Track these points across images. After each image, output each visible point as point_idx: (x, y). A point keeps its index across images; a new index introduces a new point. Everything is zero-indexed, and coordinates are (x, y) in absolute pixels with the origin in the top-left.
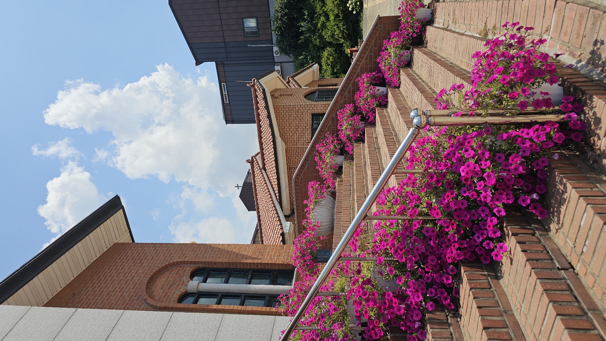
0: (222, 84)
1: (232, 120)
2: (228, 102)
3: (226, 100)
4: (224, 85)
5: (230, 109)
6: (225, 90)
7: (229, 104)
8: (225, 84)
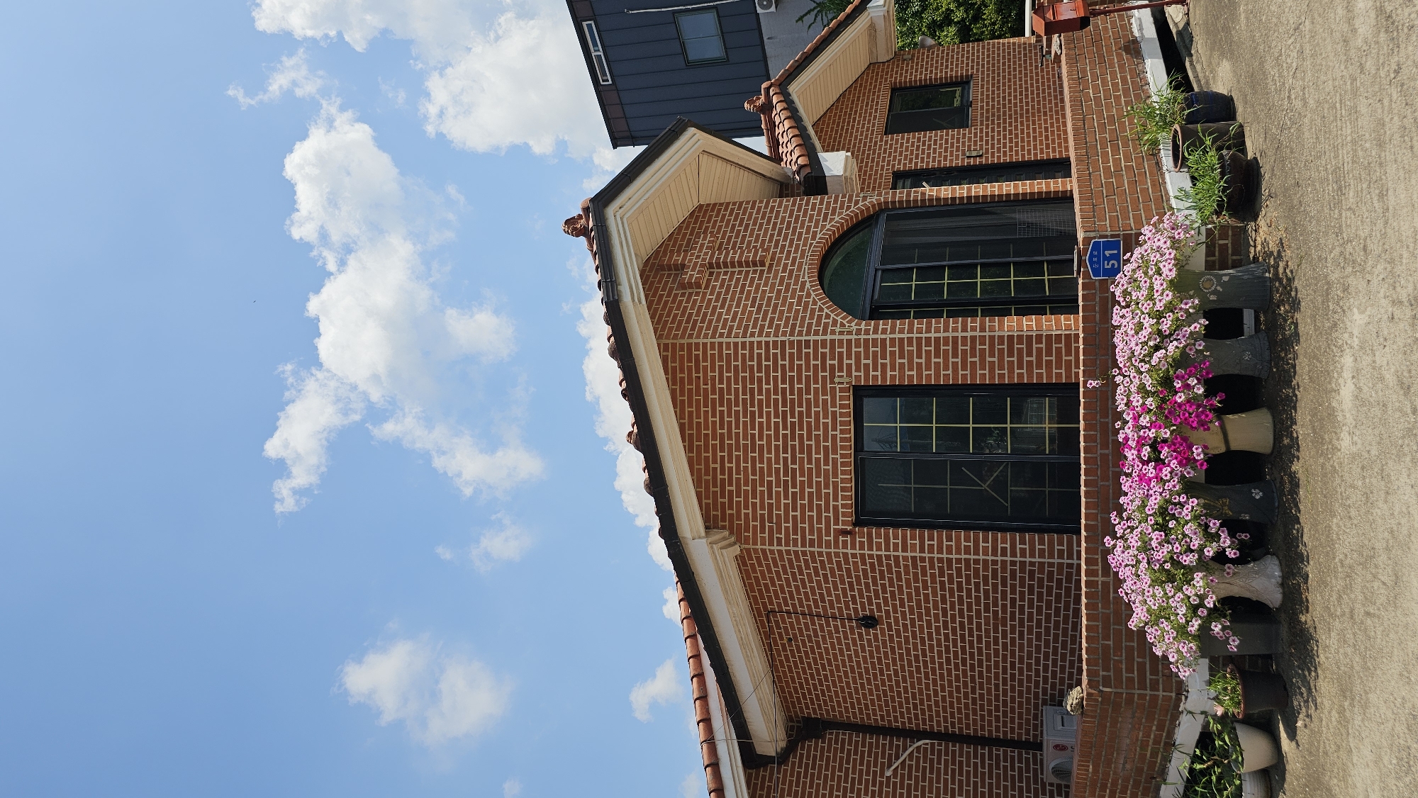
0: (585, 24)
1: (628, 134)
2: (610, 82)
3: (604, 74)
4: (589, 26)
5: (619, 102)
6: (595, 44)
7: (614, 87)
8: (592, 22)
